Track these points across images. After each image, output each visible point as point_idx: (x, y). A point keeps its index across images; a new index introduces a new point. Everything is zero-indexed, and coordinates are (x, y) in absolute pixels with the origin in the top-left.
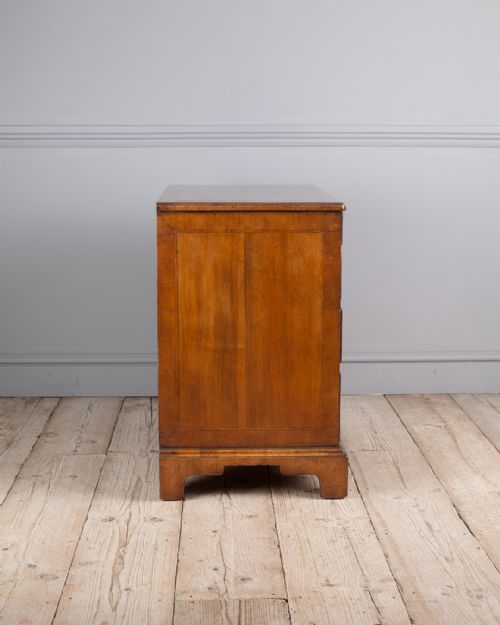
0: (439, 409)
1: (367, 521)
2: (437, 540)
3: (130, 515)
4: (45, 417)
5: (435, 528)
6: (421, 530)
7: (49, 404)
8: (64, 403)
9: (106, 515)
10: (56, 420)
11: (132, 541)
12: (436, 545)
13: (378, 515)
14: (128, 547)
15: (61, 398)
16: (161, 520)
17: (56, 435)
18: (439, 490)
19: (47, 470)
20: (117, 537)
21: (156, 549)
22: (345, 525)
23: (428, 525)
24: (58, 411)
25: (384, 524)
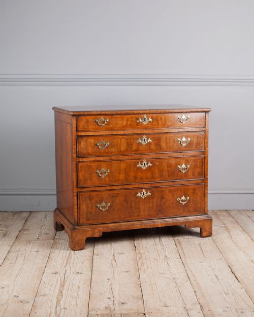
0: (221, 218)
1: (185, 274)
2: (220, 284)
3: (66, 271)
4: (23, 222)
5: (220, 277)
6: (212, 279)
7: (25, 215)
8: (33, 215)
9: (54, 271)
10: (28, 223)
11: (67, 284)
12: (220, 286)
13: (191, 271)
14: (65, 287)
15: (31, 212)
16: (82, 273)
17: (29, 230)
18: (222, 259)
19: (24, 248)
20: (59, 281)
21: (79, 288)
22: (174, 276)
23: (216, 276)
24: (30, 218)
25: (193, 275)
